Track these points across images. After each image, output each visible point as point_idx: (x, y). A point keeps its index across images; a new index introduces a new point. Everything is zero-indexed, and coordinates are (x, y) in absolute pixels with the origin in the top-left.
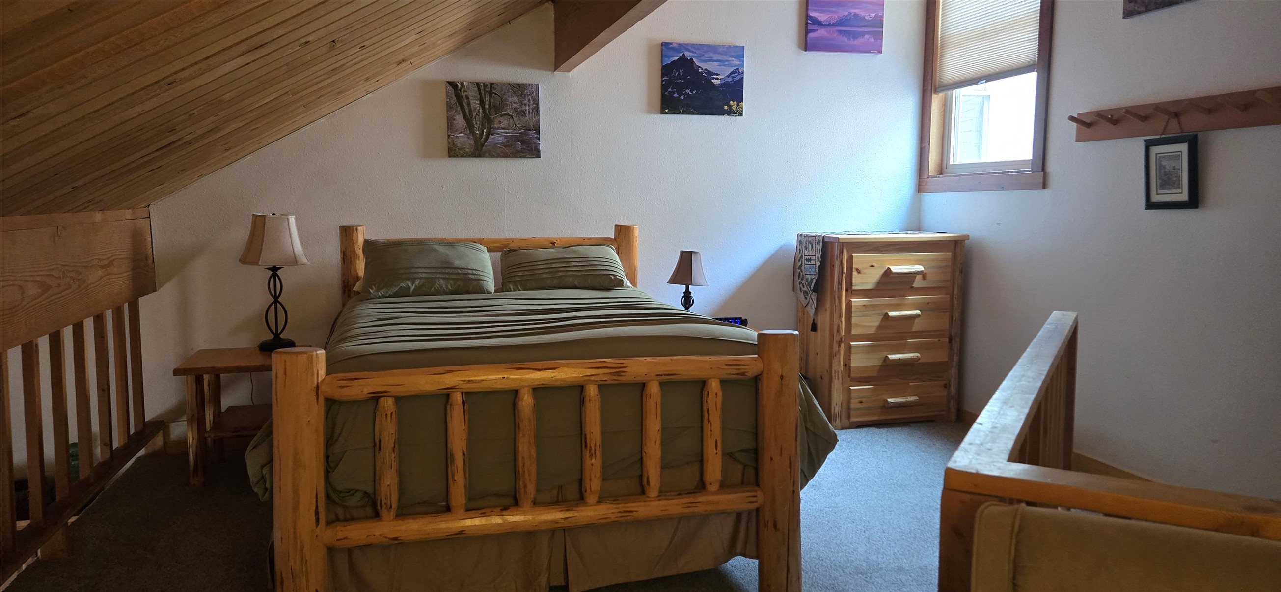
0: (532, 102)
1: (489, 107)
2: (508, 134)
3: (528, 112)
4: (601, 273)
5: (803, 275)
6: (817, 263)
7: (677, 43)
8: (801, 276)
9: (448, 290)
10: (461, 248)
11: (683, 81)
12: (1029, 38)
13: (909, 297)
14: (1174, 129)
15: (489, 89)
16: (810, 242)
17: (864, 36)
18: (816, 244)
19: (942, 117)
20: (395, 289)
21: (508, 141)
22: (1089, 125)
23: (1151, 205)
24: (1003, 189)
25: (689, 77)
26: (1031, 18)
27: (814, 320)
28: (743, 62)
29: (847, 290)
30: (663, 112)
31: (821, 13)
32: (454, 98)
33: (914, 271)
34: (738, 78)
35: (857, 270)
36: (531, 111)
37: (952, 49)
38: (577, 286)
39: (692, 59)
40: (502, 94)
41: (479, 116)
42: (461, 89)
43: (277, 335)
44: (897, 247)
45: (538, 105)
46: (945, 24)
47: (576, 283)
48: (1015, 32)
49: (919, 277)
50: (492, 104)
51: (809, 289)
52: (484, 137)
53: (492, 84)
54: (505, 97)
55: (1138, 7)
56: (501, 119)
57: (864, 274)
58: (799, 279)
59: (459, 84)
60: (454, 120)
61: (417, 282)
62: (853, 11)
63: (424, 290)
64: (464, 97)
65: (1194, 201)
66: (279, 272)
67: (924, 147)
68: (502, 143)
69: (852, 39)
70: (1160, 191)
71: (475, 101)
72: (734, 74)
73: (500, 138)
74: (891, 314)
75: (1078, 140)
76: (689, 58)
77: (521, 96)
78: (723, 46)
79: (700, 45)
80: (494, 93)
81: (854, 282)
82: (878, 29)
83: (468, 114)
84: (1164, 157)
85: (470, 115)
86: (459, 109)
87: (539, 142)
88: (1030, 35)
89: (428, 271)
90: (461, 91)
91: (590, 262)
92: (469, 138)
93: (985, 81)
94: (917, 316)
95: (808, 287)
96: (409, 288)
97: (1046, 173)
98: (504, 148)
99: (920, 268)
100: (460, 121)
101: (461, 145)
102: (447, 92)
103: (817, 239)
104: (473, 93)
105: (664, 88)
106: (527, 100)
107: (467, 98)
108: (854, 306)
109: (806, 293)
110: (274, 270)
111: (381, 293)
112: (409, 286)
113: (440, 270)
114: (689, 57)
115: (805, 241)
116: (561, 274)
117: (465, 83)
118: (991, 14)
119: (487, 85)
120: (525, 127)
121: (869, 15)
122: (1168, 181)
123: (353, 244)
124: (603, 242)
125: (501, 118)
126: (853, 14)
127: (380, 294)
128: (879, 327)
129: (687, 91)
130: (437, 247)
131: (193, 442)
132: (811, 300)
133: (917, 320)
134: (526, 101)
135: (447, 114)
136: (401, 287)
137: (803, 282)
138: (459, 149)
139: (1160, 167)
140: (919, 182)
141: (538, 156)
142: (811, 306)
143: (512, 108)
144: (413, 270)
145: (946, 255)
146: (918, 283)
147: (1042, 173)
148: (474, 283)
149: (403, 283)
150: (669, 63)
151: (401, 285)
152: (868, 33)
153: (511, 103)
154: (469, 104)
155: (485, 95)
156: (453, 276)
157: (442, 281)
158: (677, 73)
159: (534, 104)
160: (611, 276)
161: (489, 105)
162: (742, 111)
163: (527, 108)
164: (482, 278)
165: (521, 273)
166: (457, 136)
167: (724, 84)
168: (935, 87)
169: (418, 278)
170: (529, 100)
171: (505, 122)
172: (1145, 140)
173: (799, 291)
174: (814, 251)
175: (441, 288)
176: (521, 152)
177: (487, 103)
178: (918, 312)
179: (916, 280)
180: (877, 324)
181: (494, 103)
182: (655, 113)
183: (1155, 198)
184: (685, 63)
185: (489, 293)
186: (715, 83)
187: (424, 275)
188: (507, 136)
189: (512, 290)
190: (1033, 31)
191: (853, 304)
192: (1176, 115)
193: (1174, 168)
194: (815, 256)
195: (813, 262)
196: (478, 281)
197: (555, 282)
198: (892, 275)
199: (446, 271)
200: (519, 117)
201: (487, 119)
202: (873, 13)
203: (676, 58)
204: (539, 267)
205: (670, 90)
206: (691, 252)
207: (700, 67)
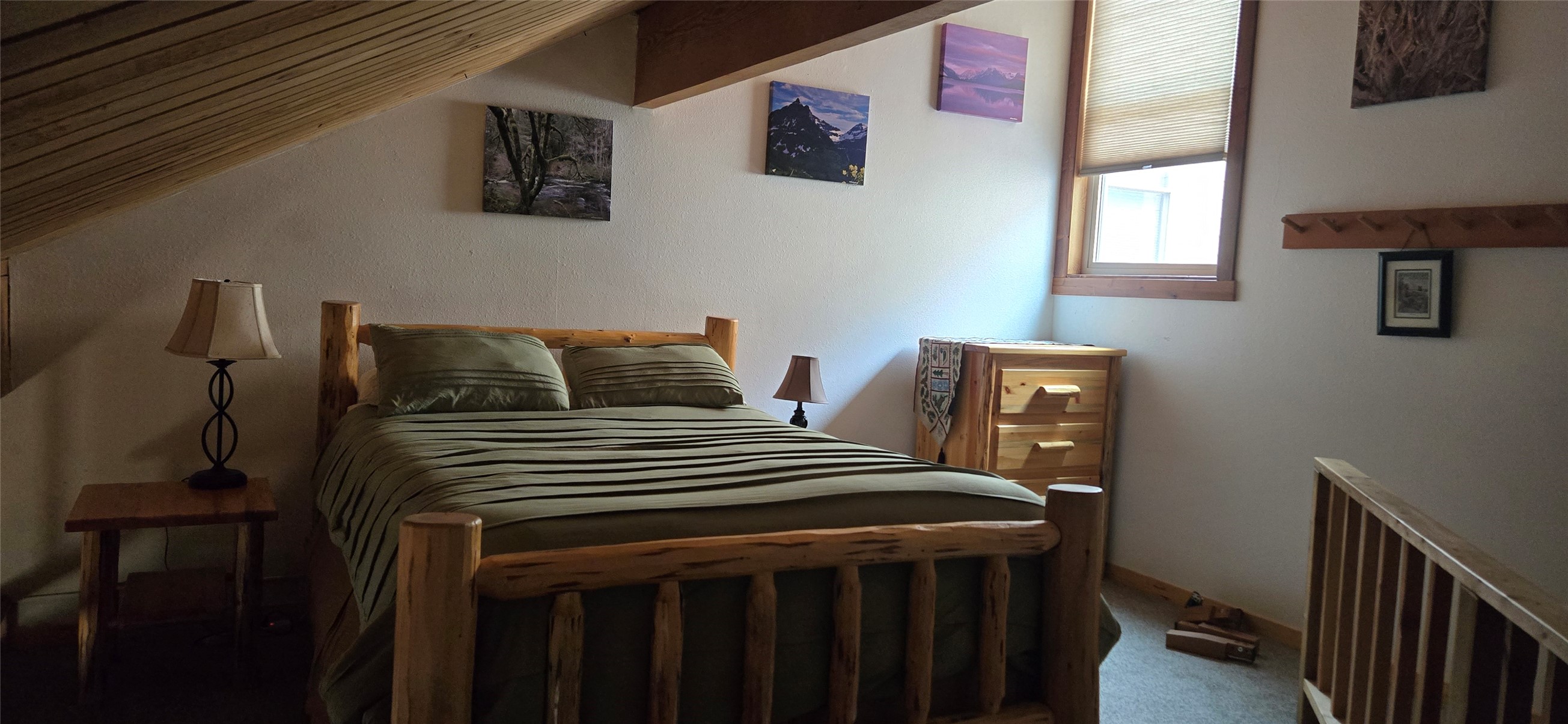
0: (602, 144)
1: (545, 146)
2: (568, 186)
3: (596, 158)
4: (712, 384)
5: (928, 391)
6: (952, 378)
7: (791, 85)
8: (925, 393)
9: (505, 405)
10: (518, 343)
11: (795, 134)
12: (1215, 120)
13: (1061, 424)
14: (1420, 242)
15: (546, 122)
16: (941, 350)
17: (1003, 99)
18: (952, 353)
19: (1085, 204)
20: (429, 402)
21: (567, 196)
22: (1302, 229)
23: (1385, 330)
24: (1175, 297)
25: (802, 129)
26: (1218, 97)
27: (942, 449)
28: (868, 117)
29: (993, 414)
30: (767, 172)
31: (958, 65)
32: (497, 130)
33: (1070, 392)
34: (860, 136)
35: (1007, 388)
36: (601, 156)
37: (1103, 125)
38: (681, 401)
39: (807, 107)
40: (563, 130)
41: (530, 157)
42: (507, 117)
43: (219, 464)
44: (1051, 361)
45: (610, 148)
46: (1094, 94)
47: (679, 397)
48: (1196, 111)
49: (1072, 400)
50: (548, 142)
51: (937, 409)
52: (535, 186)
53: (550, 115)
54: (567, 134)
55: (1373, 97)
56: (561, 164)
57: (1014, 394)
58: (922, 396)
59: (504, 111)
60: (495, 160)
61: (463, 392)
62: (993, 67)
63: (473, 402)
64: (511, 130)
65: (1446, 329)
66: (228, 369)
67: (1062, 239)
68: (559, 197)
69: (990, 100)
70: (1399, 315)
71: (525, 136)
72: (856, 130)
73: (556, 190)
74: (1042, 445)
75: (1287, 245)
76: (804, 106)
77: (589, 134)
78: (846, 94)
79: (819, 89)
80: (552, 128)
81: (1002, 403)
82: (1019, 92)
83: (514, 154)
84: (1406, 275)
85: (517, 156)
86: (502, 145)
87: (609, 200)
88: (1215, 117)
89: (476, 375)
90: (506, 120)
91: (697, 369)
92: (514, 187)
93: (1151, 166)
94: (1070, 448)
95: (936, 407)
96: (451, 399)
97: (1237, 282)
98: (562, 204)
99: (1075, 388)
100: (503, 162)
101: (502, 197)
102: (487, 120)
103: (953, 348)
104: (523, 126)
105: (770, 141)
106: (596, 141)
107: (515, 131)
108: (1001, 434)
109: (931, 414)
110: (222, 365)
111: (411, 407)
112: (451, 397)
113: (494, 375)
114: (804, 103)
115: (932, 349)
116: (659, 384)
117: (513, 110)
118: (1162, 86)
119: (544, 116)
120: (592, 177)
121: (1010, 74)
122: (1412, 301)
123: (344, 329)
124: (694, 340)
125: (559, 162)
126: (992, 71)
127: (409, 408)
128: (1028, 461)
129: (799, 147)
130: (483, 340)
131: (88, 636)
132: (939, 424)
133: (1068, 453)
134: (595, 143)
135: (485, 151)
136: (440, 398)
137: (928, 400)
138: (499, 201)
139: (1401, 287)
140: (1054, 281)
141: (607, 218)
142: (939, 432)
143: (575, 151)
144: (456, 374)
145: (1100, 373)
146: (1071, 407)
147: (1232, 282)
148: (544, 394)
149: (443, 393)
150: (780, 108)
151: (440, 396)
152: (1008, 95)
153: (575, 143)
154: (517, 140)
155: (540, 129)
156: (513, 384)
157: (498, 391)
158: (789, 123)
159: (605, 147)
160: (725, 389)
161: (545, 144)
162: (863, 179)
163: (596, 152)
164: (553, 387)
165: (604, 382)
166: (497, 183)
167: (844, 143)
168: (1078, 167)
169: (464, 385)
170: (599, 142)
171: (564, 169)
172: (1381, 254)
173: (922, 413)
174: (948, 362)
175: (496, 400)
176: (585, 211)
177: (542, 140)
178: (1070, 443)
179: (1069, 403)
180: (1024, 457)
181: (551, 141)
182: (759, 173)
183: (1392, 322)
184: (799, 111)
185: (563, 409)
186: (833, 141)
187: (472, 382)
188: (567, 188)
189: (593, 405)
190: (1220, 113)
191: (1000, 432)
192: (1423, 226)
193: (1420, 289)
194: (949, 368)
195: (944, 376)
196: (549, 392)
197: (651, 396)
198: (1045, 397)
199: (503, 377)
200: (584, 164)
201: (541, 164)
202: (1014, 72)
203: (789, 104)
204: (628, 374)
205: (779, 144)
206: (809, 359)
207: (817, 118)
